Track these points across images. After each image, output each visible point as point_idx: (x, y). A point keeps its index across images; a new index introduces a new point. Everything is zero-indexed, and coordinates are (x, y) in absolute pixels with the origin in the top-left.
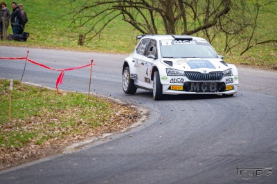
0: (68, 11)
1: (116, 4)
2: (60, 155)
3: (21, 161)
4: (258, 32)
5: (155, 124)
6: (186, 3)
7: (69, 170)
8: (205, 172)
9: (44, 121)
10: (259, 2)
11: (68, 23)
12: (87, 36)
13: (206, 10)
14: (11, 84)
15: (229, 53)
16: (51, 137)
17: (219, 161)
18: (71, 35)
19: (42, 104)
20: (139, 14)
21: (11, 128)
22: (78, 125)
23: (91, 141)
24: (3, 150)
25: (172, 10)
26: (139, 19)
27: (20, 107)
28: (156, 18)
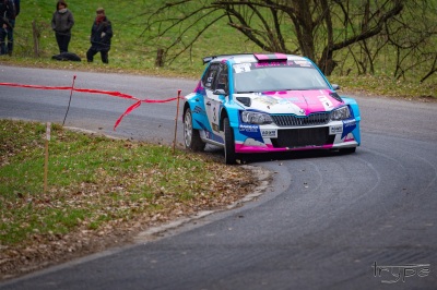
0: (139, 10)
2: (128, 246)
3: (65, 257)
5: (282, 196)
7: (144, 271)
8: (365, 274)
9: (102, 191)
11: (139, 30)
12: (170, 52)
13: (364, 8)
14: (48, 130)
15: (401, 78)
16: (114, 217)
17: (388, 256)
18: (143, 49)
19: (98, 163)
20: (255, 15)
21: (48, 202)
22: (157, 197)
23: (179, 223)
24: (35, 238)
25: (308, 10)
26: (255, 24)
27: (62, 168)
28: (283, 22)
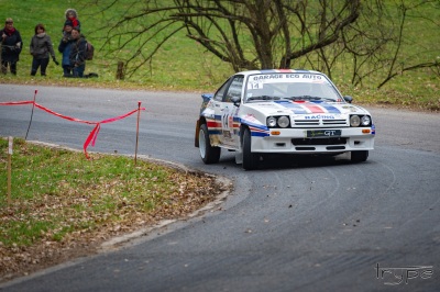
0: (98, 24)
1: (176, 11)
2: (92, 256)
3: (28, 266)
4: (406, 51)
5: (244, 204)
6: (288, 7)
7: (107, 281)
8: (325, 277)
9: (65, 203)
10: (406, 3)
12: (130, 65)
13: (320, 17)
14: (10, 144)
15: (359, 85)
16: (77, 228)
17: (348, 259)
18: (104, 63)
19: (61, 176)
20: (214, 27)
21: (11, 215)
22: (120, 207)
23: (139, 233)
25: (265, 20)
26: (213, 35)
27: (25, 181)
28: (240, 33)
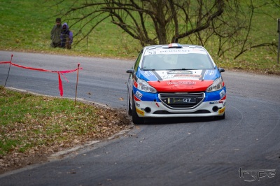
0: (54, 13)
1: (105, 6)
3: (3, 170)
4: (253, 35)
6: (177, 5)
7: (53, 179)
8: (194, 180)
9: (28, 128)
10: (254, 4)
12: (75, 40)
13: (198, 12)
17: (210, 169)
19: (26, 110)
20: (129, 16)
22: (64, 132)
25: (162, 13)
26: (129, 21)
27: (3, 113)
28: (146, 21)
